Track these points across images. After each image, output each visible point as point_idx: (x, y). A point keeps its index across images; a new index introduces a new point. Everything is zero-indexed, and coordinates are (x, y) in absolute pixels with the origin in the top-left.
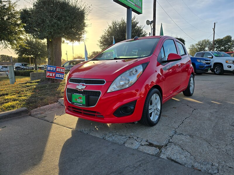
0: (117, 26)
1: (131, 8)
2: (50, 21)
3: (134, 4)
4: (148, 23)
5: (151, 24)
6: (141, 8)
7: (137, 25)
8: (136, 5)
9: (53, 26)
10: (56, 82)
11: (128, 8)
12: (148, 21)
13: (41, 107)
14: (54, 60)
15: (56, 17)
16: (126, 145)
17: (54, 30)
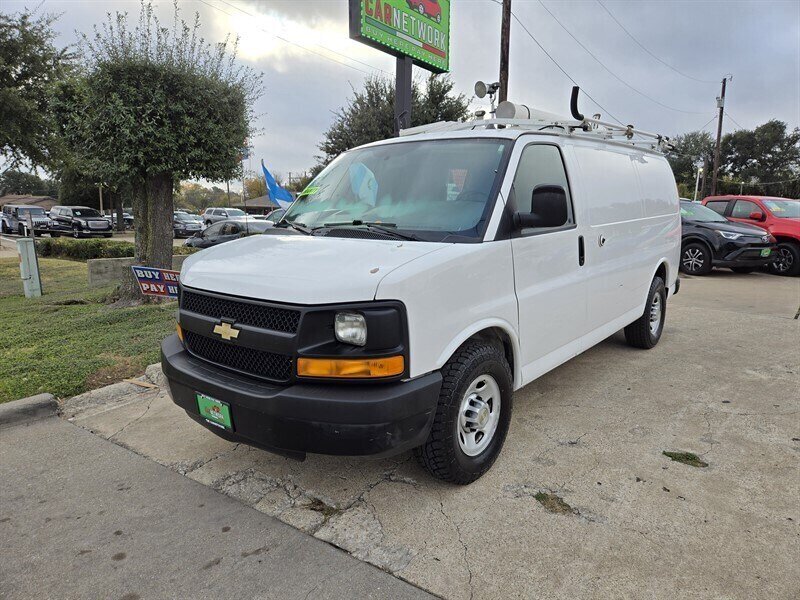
0: (384, 98)
1: (408, 56)
2: (133, 131)
3: (421, 45)
4: (481, 90)
5: (490, 93)
6: (444, 55)
7: (450, 94)
8: (426, 47)
9: (142, 143)
10: (156, 303)
11: (400, 56)
12: (480, 85)
13: (94, 392)
14: (150, 237)
15: (153, 114)
16: (257, 507)
17: (145, 154)
